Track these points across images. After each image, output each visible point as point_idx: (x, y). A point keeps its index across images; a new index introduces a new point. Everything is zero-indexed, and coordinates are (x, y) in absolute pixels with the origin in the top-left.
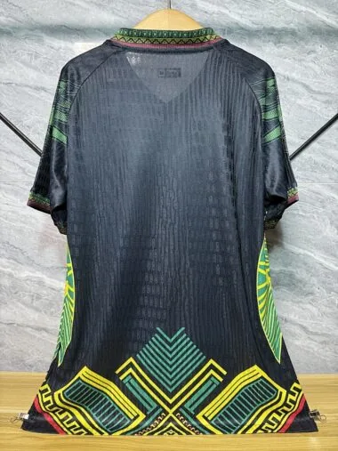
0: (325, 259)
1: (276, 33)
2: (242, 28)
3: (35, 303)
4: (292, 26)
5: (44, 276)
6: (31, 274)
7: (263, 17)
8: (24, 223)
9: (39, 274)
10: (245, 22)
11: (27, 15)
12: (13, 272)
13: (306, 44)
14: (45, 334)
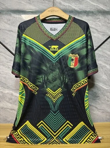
0: (103, 86)
1: (87, 12)
2: (76, 11)
3: (10, 101)
4: (92, 10)
5: (13, 92)
6: (9, 92)
7: (83, 7)
8: (6, 75)
9: (11, 92)
10: (77, 9)
11: (6, 7)
12: (3, 91)
13: (97, 16)
14: (13, 111)
